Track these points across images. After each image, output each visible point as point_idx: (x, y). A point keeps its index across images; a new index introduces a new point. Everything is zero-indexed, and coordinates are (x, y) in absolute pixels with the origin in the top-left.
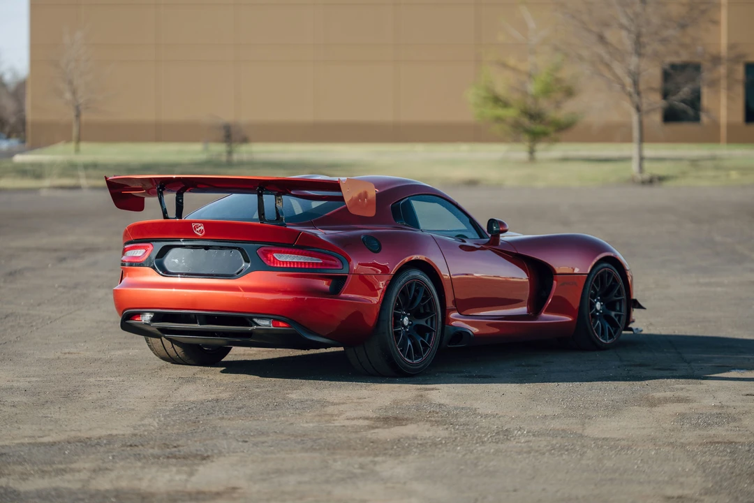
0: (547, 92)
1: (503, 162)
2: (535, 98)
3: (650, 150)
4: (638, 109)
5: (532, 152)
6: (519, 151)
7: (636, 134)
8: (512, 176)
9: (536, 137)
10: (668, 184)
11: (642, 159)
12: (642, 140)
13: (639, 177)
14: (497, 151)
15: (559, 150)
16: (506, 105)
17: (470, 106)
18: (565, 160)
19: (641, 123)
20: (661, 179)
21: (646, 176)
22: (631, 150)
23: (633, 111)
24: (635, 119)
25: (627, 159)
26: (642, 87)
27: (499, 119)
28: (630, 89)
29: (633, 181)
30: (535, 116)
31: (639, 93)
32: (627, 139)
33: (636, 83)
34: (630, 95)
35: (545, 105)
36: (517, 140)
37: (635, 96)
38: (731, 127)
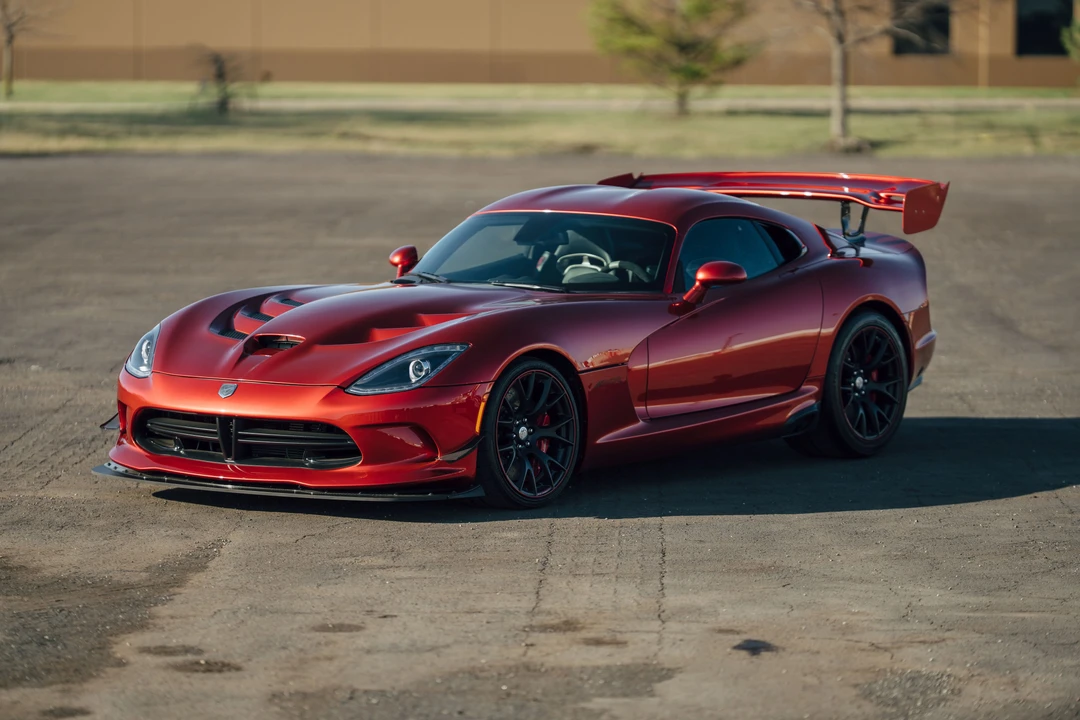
0: (703, 10)
1: (642, 115)
2: (685, 18)
3: (863, 97)
4: (841, 39)
5: (682, 99)
6: (662, 98)
7: (836, 71)
9: (689, 78)
10: (883, 154)
11: (847, 111)
12: (845, 81)
13: (842, 142)
14: (631, 97)
15: (730, 95)
16: (644, 30)
18: (730, 113)
19: (847, 59)
20: (875, 145)
21: (851, 140)
22: (827, 97)
23: (832, 41)
24: (836, 54)
25: (824, 114)
27: (632, 52)
28: (828, 6)
29: (831, 150)
30: (685, 47)
31: (842, 14)
32: (826, 81)
34: (827, 14)
35: (703, 30)
36: (660, 83)
37: (835, 18)
38: (994, 62)
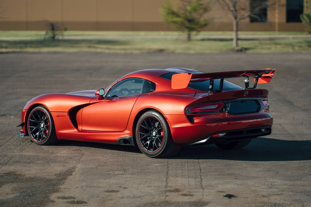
0: (195, 10)
1: (177, 40)
2: (190, 12)
3: (242, 35)
4: (236, 18)
5: (189, 36)
6: (183, 35)
8: (180, 48)
9: (191, 29)
10: (249, 52)
11: (238, 39)
12: (237, 31)
13: (236, 48)
14: (174, 35)
15: (203, 35)
16: (178, 16)
17: (161, 16)
18: (203, 40)
19: (237, 24)
20: (246, 49)
21: (239, 48)
22: (232, 35)
23: (233, 19)
24: (234, 22)
25: (231, 40)
26: (238, 8)
27: (174, 22)
28: (232, 9)
29: (233, 51)
30: (191, 21)
31: (236, 11)
32: (231, 30)
33: (234, 6)
34: (232, 11)
35: (195, 15)
36: (182, 31)
37: (234, 12)
38: (280, 24)
